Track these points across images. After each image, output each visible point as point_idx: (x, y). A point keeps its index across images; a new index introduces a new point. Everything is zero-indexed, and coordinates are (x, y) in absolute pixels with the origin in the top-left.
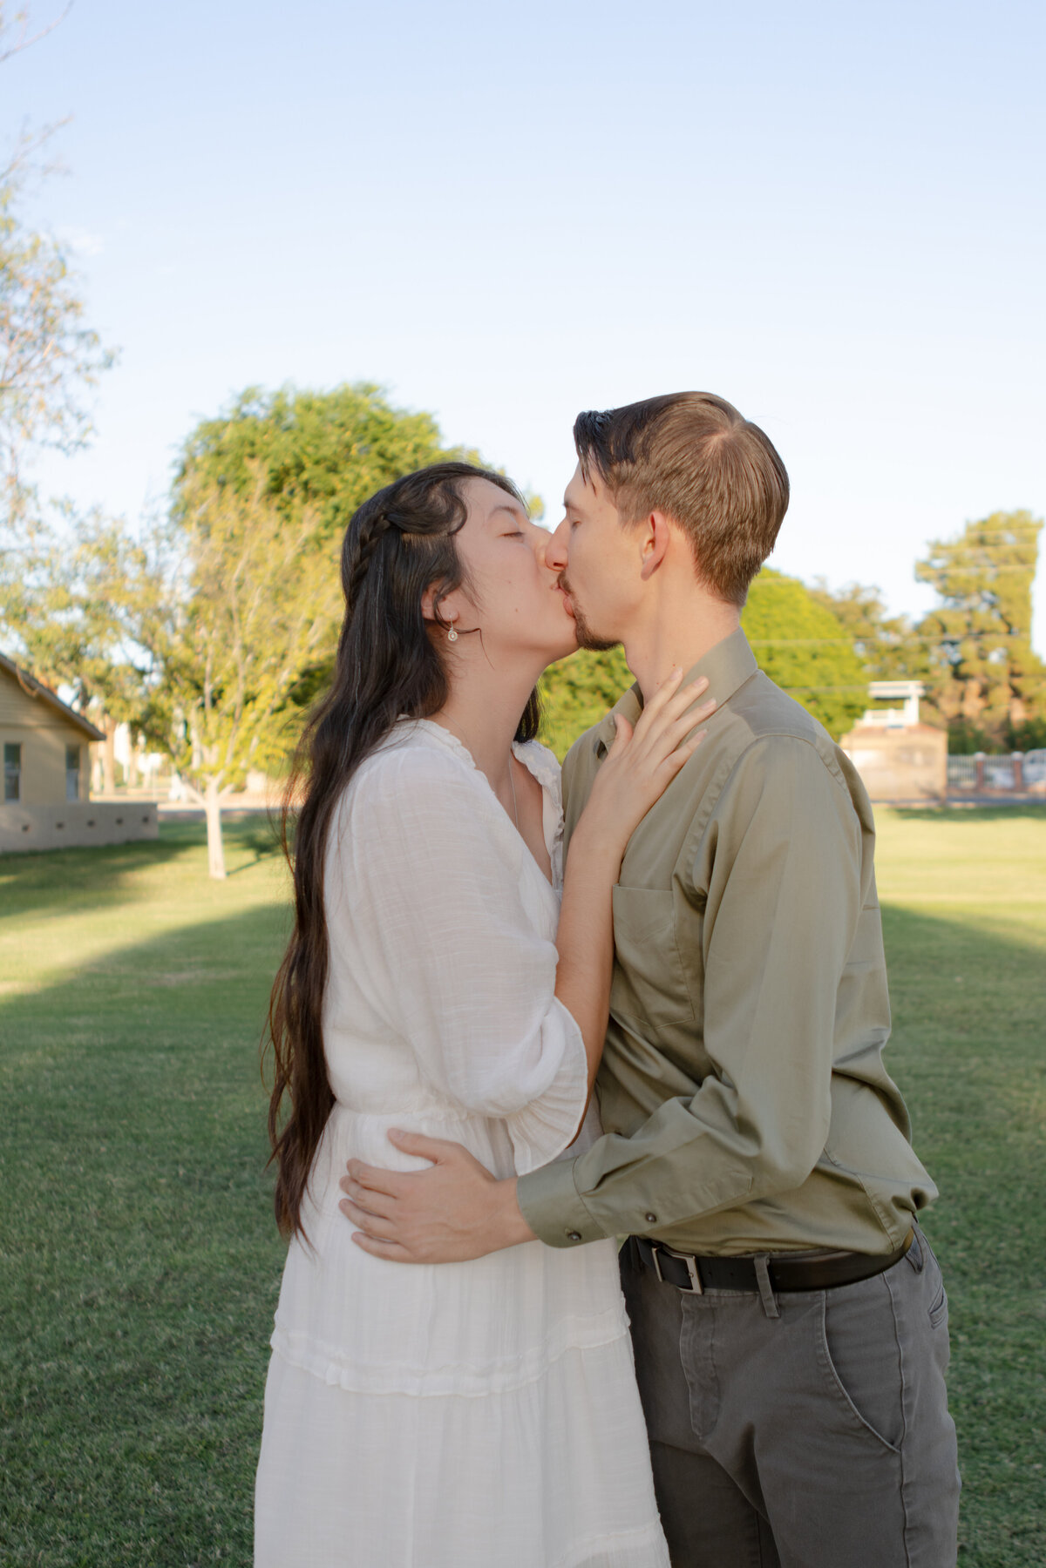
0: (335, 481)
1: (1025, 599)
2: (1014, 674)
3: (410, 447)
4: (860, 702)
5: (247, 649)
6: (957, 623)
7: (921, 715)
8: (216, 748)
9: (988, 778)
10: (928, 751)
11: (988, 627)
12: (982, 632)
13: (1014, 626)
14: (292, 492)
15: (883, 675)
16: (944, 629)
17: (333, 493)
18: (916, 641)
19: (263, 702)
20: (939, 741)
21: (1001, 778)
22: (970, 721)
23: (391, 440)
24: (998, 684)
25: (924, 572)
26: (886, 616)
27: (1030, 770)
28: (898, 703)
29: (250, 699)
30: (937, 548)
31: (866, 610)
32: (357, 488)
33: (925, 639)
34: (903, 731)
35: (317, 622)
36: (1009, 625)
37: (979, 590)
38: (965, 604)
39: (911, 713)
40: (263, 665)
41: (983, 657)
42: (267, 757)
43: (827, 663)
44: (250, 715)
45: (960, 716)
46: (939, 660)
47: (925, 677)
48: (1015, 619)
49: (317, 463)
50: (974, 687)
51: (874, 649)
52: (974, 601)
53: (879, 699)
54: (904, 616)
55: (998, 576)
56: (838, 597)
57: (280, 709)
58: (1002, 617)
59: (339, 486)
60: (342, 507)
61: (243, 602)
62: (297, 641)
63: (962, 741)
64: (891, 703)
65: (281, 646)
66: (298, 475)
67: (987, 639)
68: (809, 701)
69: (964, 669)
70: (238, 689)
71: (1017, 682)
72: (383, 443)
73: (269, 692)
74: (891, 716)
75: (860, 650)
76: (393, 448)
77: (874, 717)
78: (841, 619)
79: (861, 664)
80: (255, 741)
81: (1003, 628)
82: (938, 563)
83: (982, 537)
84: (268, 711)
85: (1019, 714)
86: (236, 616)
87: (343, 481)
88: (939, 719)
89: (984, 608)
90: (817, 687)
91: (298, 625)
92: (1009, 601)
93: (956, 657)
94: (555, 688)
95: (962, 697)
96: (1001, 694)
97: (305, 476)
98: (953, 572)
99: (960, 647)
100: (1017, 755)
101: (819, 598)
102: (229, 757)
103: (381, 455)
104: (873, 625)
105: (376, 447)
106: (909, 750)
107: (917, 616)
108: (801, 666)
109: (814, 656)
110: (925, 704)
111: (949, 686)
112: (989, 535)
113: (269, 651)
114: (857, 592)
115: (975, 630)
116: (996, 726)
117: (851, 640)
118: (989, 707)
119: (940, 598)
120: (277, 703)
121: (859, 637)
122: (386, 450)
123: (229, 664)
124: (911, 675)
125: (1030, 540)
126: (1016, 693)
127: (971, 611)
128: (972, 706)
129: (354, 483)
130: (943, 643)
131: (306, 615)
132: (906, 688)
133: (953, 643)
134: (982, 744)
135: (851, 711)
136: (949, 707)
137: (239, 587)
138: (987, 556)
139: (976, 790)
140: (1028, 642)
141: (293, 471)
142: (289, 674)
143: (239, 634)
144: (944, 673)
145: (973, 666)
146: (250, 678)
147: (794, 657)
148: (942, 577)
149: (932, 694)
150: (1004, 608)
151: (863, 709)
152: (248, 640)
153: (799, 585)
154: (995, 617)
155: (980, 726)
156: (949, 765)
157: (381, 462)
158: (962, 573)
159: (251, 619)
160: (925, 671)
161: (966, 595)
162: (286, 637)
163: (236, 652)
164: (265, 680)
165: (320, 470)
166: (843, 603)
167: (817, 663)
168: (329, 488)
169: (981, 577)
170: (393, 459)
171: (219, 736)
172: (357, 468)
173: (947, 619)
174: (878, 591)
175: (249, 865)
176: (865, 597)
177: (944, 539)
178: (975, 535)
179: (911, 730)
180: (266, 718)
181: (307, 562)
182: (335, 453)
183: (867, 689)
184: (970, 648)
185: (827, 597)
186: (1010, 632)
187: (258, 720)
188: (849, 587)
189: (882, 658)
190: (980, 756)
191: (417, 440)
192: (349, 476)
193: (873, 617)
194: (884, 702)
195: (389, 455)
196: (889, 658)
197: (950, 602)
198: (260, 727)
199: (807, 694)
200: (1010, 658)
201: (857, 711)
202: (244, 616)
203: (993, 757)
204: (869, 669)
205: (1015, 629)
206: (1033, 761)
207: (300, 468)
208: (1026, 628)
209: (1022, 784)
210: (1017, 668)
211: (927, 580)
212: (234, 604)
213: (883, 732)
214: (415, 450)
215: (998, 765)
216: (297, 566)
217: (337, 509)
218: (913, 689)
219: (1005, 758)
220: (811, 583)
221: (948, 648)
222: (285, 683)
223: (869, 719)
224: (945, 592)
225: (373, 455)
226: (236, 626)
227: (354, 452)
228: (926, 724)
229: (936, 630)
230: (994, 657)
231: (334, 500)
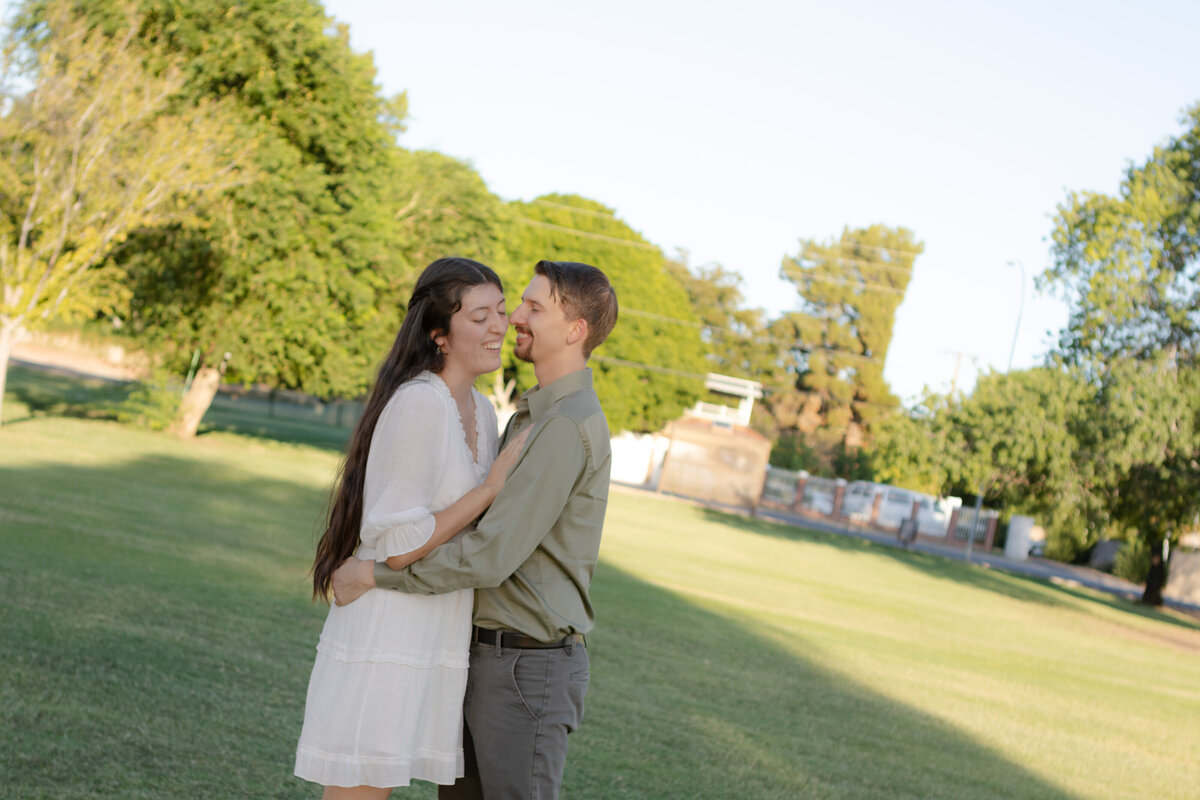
0: (203, 39)
1: (887, 323)
2: (857, 398)
3: (291, 25)
4: (694, 392)
5: (78, 197)
6: (812, 331)
7: (753, 419)
8: (20, 290)
9: (807, 499)
10: (751, 456)
11: (842, 342)
12: (835, 347)
13: (868, 350)
14: (154, 40)
15: (724, 368)
16: (797, 334)
17: (198, 52)
18: (764, 341)
19: (81, 255)
20: (763, 449)
21: (820, 503)
22: (803, 435)
23: (272, 13)
24: (840, 404)
25: (790, 269)
26: (742, 307)
27: (852, 501)
28: (734, 401)
29: (69, 248)
30: (809, 248)
31: (722, 296)
32: (225, 54)
33: (775, 341)
34: (729, 431)
35: (160, 185)
36: (864, 345)
37: (842, 304)
38: (826, 313)
39: (744, 413)
40: (92, 217)
41: (830, 373)
42: (73, 312)
43: (669, 342)
44: (65, 265)
45: (794, 428)
46: (786, 363)
47: (767, 380)
48: (871, 341)
49: (188, 16)
50: (815, 401)
51: (721, 338)
52: (835, 312)
53: (713, 392)
54: (760, 312)
55: (864, 292)
56: (696, 274)
57: (100, 266)
58: (859, 335)
59: (206, 46)
60: (206, 69)
61: (84, 148)
62: (134, 201)
63: (789, 453)
64: (728, 400)
65: (114, 201)
66: (165, 24)
67: (841, 355)
68: (641, 378)
69: (809, 380)
70: (59, 236)
71: (859, 406)
72: (263, 14)
73: (92, 246)
74: (722, 413)
75: (706, 336)
76: (274, 22)
77: (704, 410)
78: (693, 300)
79: (703, 352)
80: (64, 293)
81: (858, 348)
82: (807, 264)
83: (858, 248)
84: (86, 265)
85: (855, 439)
86: (75, 159)
87: (211, 42)
88: (771, 426)
89: (844, 320)
90: (654, 366)
91: (136, 184)
92: (870, 320)
93: (804, 366)
94: (383, 307)
95: (801, 410)
96: (841, 415)
97: (173, 27)
98: (819, 277)
99: (807, 356)
100: (841, 482)
101: (676, 271)
102: (33, 303)
103: (259, 25)
104: (726, 313)
105: (255, 16)
106: (733, 451)
107: (774, 314)
108: (641, 339)
109: (657, 333)
110: (761, 408)
111: (791, 396)
112: (865, 249)
113: (101, 204)
114: (718, 274)
115: (828, 343)
116: (830, 446)
117: (698, 324)
118: (826, 426)
119: (801, 301)
120: (98, 259)
121: (707, 322)
122: (266, 22)
123: (55, 207)
124: (752, 374)
125: (906, 263)
126: (857, 418)
127: (830, 320)
128: (809, 421)
129: (224, 47)
130: (794, 349)
131: (149, 176)
132: (745, 387)
133: (803, 351)
134: (807, 462)
135: (683, 399)
136: (785, 416)
137: (85, 133)
138: (858, 269)
139: (792, 507)
140: (881, 368)
141: (161, 19)
142: (116, 233)
143: (73, 180)
144: (788, 381)
145: (818, 380)
146: (74, 227)
147: (636, 328)
148: (808, 278)
149: (771, 399)
150: (864, 326)
151: (696, 398)
152: (82, 188)
153: (659, 254)
154: (853, 334)
155: (810, 443)
156: (768, 476)
157: (257, 33)
158: (830, 280)
159: (90, 166)
160: (769, 373)
161: (828, 304)
162: (122, 194)
163: (66, 196)
164: (90, 231)
165: (189, 24)
166: (699, 282)
167: (658, 340)
168: (194, 45)
169: (847, 289)
170: (270, 33)
171: (26, 279)
172: (229, 32)
173: (802, 324)
174: (740, 279)
175: (22, 420)
176: (725, 282)
177: (818, 242)
178: (851, 245)
179: (737, 431)
180: (82, 272)
181: (162, 122)
182: (210, 12)
183: (704, 379)
184: (820, 360)
185: (686, 272)
186: (864, 353)
187: (73, 272)
188: (711, 268)
189: (727, 350)
190: (804, 475)
191: (301, 20)
192: (221, 40)
193: (729, 305)
194: (718, 395)
195: (267, 27)
196: (735, 351)
197: (810, 308)
198: (73, 279)
199: (640, 370)
200: (858, 379)
201: (689, 399)
202: (84, 162)
203: (818, 480)
204: (711, 357)
205: (870, 351)
206: (855, 492)
207: (170, 17)
208: (881, 354)
209: (839, 512)
210: (863, 392)
211: (791, 279)
212: (76, 147)
213: (708, 427)
214: (295, 30)
215: (822, 488)
216: (149, 125)
217: (200, 70)
218: (751, 389)
219: (829, 482)
220: (671, 254)
221: (798, 355)
222: (111, 241)
223: (700, 411)
224: (807, 295)
225: (249, 23)
226: (72, 170)
227: (230, 15)
228: (756, 428)
229: (790, 332)
230: (843, 375)
231: (199, 60)
